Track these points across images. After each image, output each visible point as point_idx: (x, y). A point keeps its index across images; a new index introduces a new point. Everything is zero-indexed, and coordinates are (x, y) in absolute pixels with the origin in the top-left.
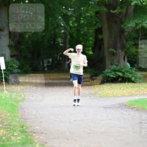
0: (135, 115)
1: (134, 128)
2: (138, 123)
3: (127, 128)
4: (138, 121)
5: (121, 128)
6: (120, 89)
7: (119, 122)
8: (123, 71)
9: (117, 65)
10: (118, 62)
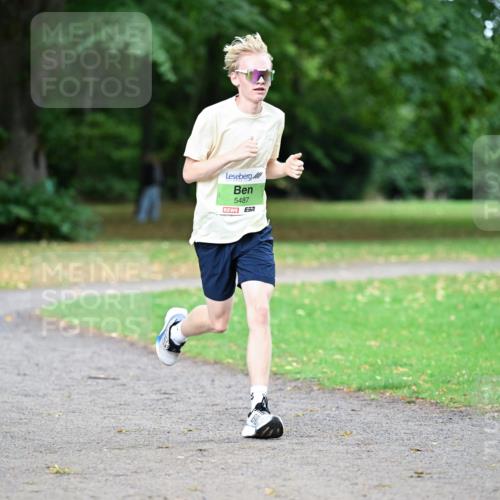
0: (74, 353)
1: (69, 397)
2: (83, 378)
3: (45, 395)
4: (83, 373)
5: (26, 396)
6: (22, 263)
7: (19, 374)
8: (33, 201)
9: (11, 183)
10: (17, 170)
